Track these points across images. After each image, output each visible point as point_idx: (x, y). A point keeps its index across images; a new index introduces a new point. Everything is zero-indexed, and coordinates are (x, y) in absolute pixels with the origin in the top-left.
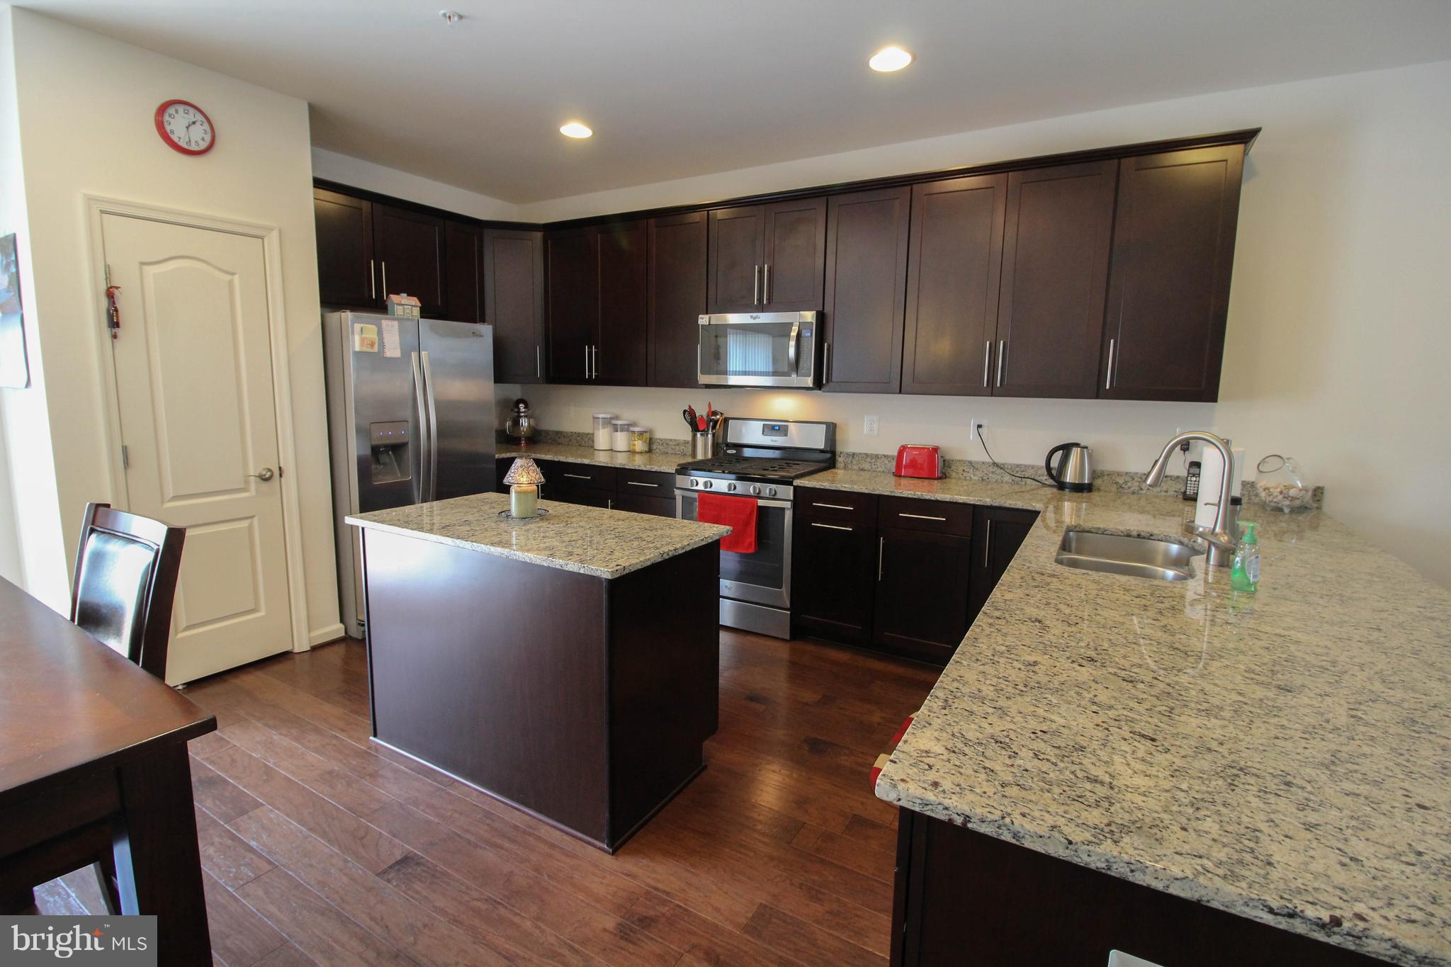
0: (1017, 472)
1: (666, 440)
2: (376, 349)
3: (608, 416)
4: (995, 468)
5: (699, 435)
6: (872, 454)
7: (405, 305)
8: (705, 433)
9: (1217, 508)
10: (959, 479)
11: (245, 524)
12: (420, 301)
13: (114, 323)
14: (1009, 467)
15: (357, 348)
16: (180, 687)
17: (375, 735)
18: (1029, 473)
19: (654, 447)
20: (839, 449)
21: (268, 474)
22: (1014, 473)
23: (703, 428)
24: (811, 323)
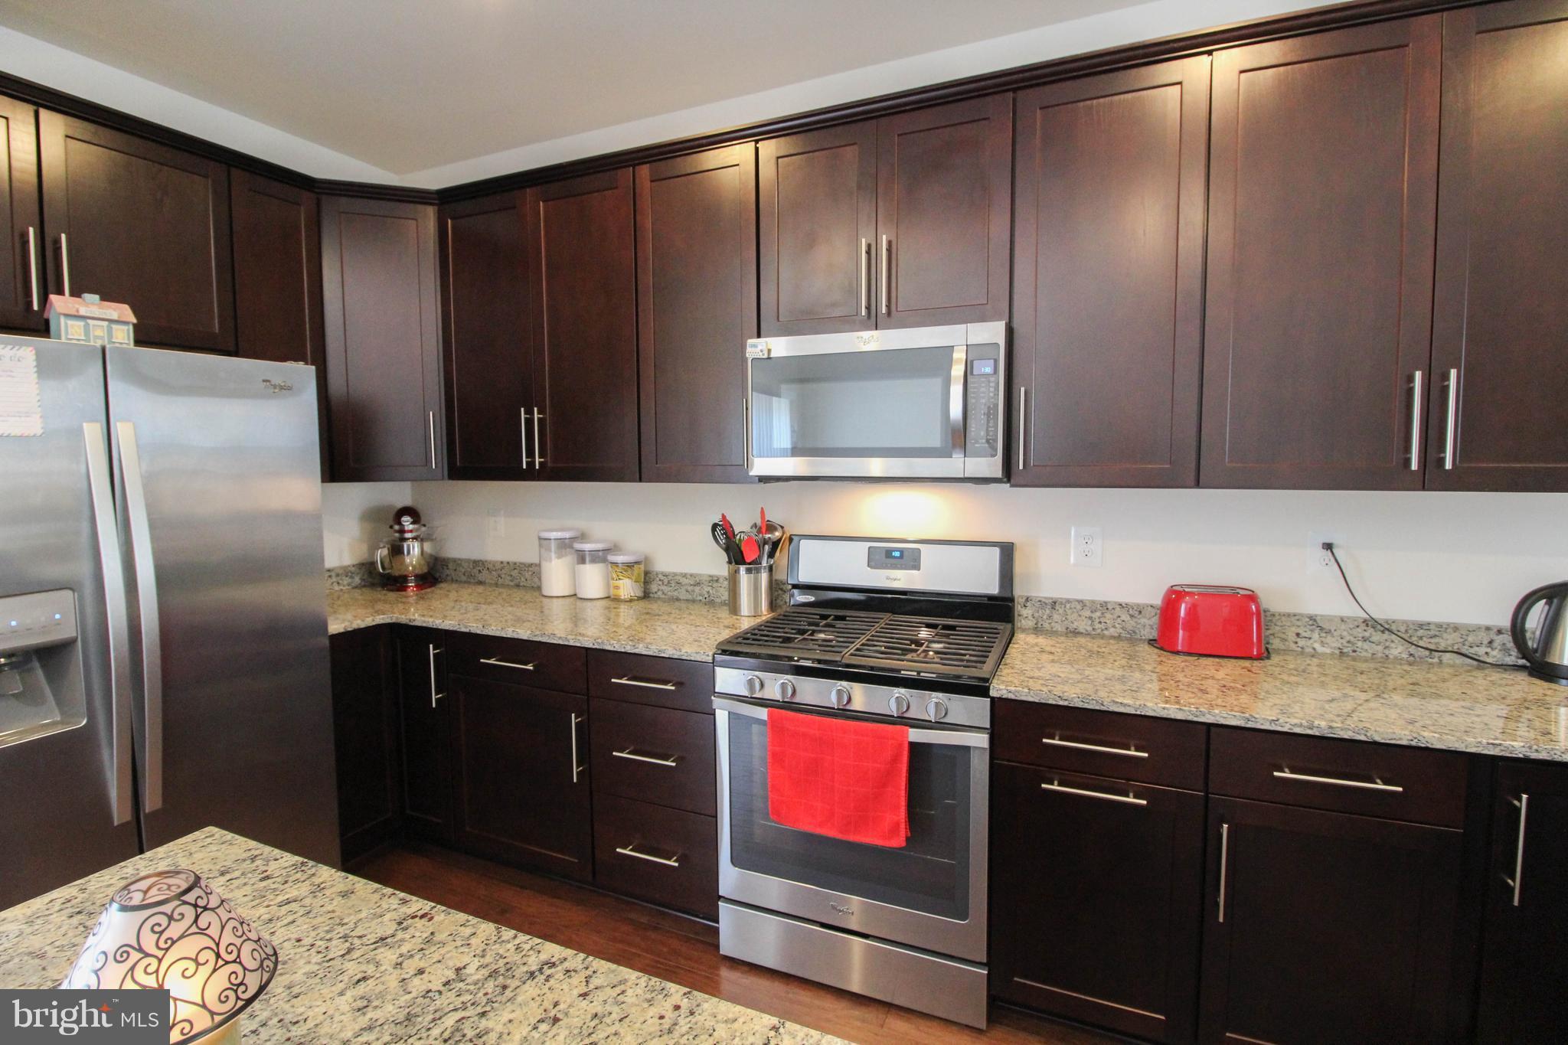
0: (1421, 638)
1: (675, 574)
3: (567, 535)
4: (1371, 630)
5: (741, 570)
6: (1093, 602)
7: (95, 319)
10: (1286, 651)
14: (1403, 629)
18: (1448, 640)
19: (654, 587)
20: (1019, 592)
22: (1414, 639)
23: (750, 556)
24: (997, 344)
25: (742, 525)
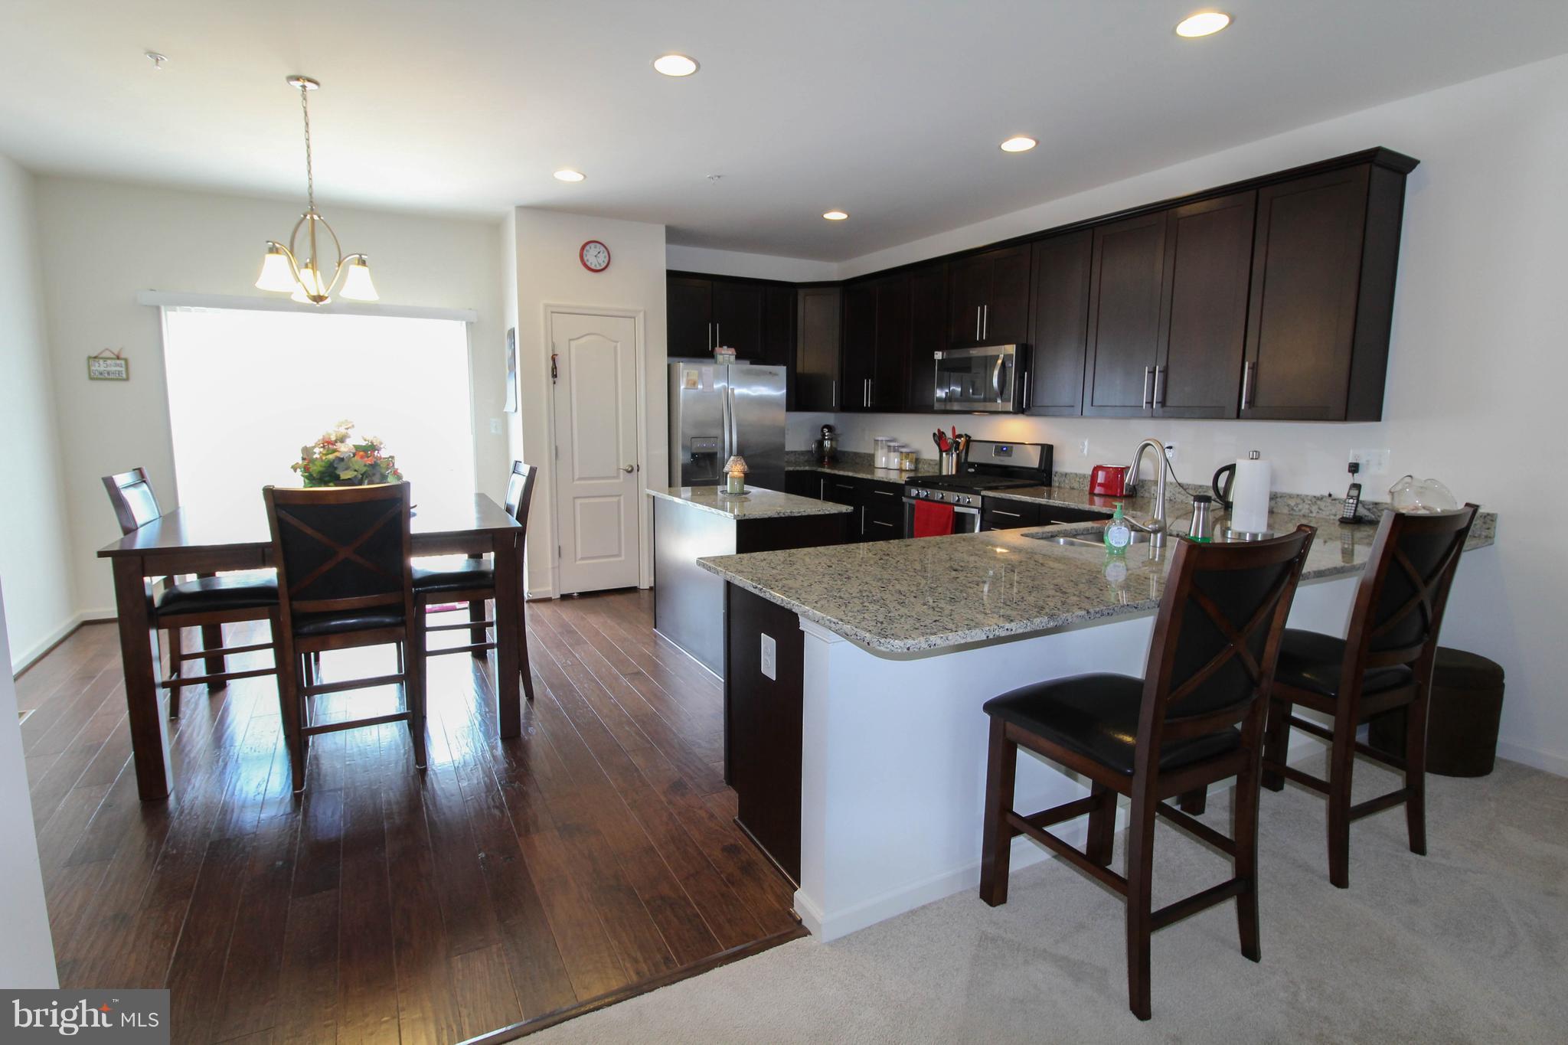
5: (944, 454)
7: (726, 354)
8: (950, 453)
11: (615, 499)
12: (736, 351)
16: (575, 594)
17: (655, 628)
20: (1055, 468)
21: (630, 469)
23: (945, 448)
24: (1013, 355)
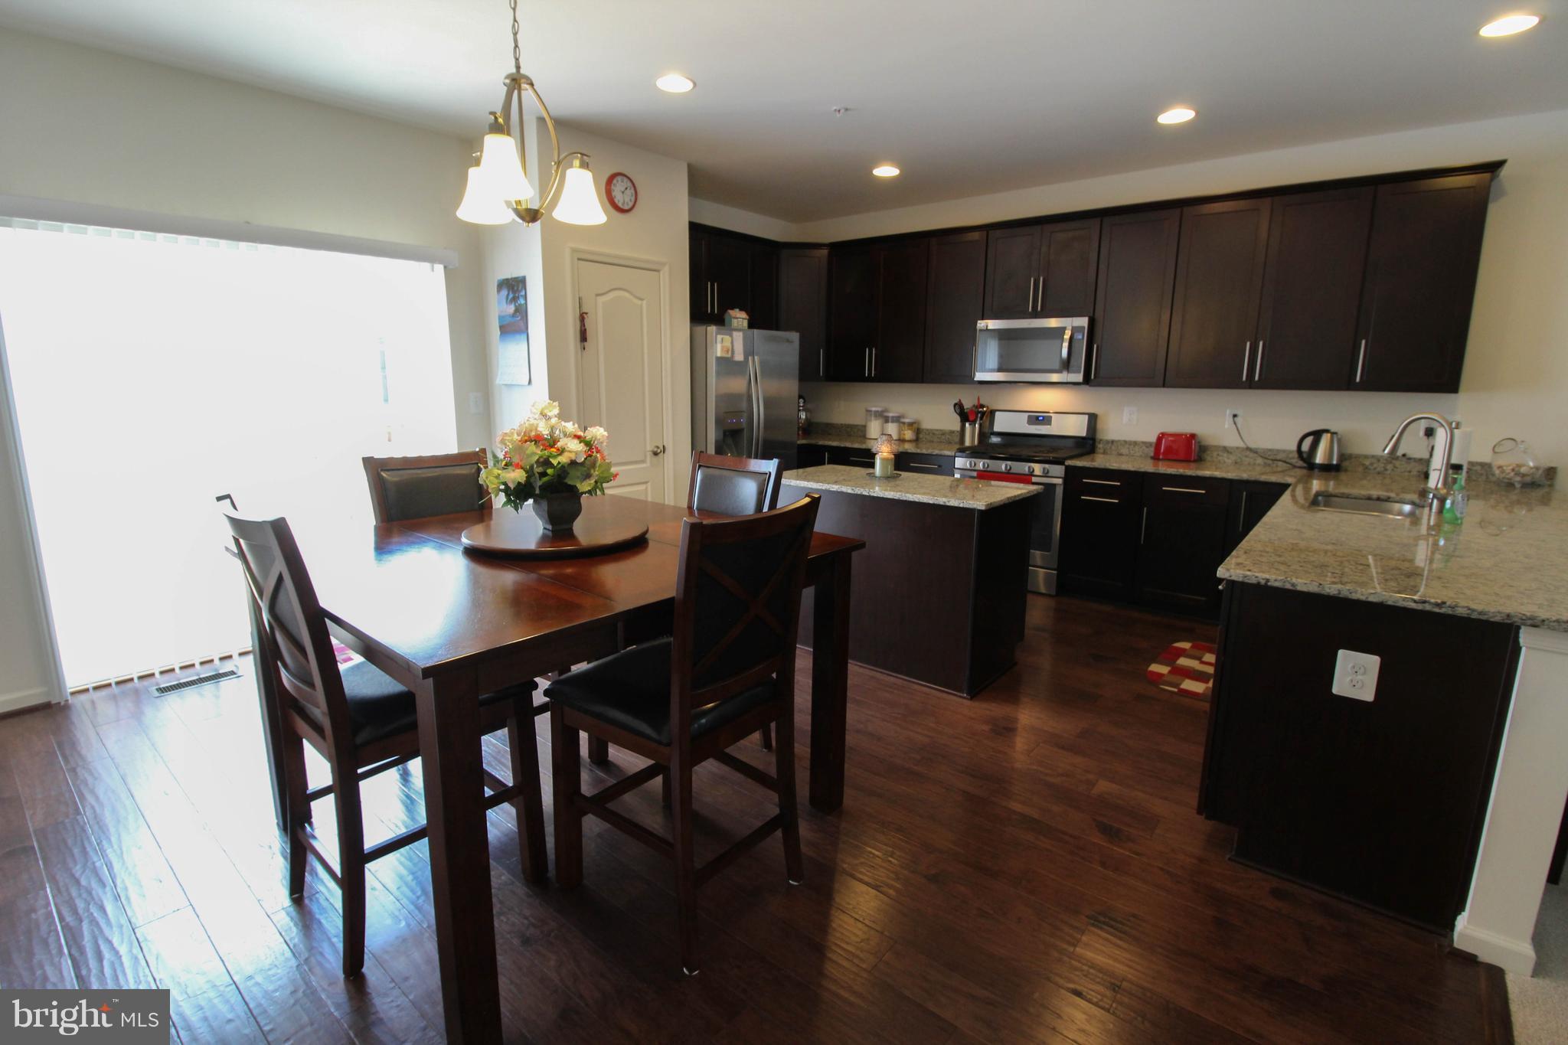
0: (1269, 456)
1: (931, 430)
2: (729, 355)
3: (881, 409)
4: (1250, 452)
5: (967, 425)
6: (1131, 441)
7: (740, 318)
8: (973, 423)
9: (1439, 472)
10: (1215, 459)
11: (643, 487)
12: (747, 314)
13: (583, 337)
14: (1263, 452)
15: (719, 355)
18: (1281, 456)
19: (921, 436)
20: (1100, 436)
21: (657, 450)
22: (1267, 456)
23: (971, 418)
24: (1084, 327)
25: (968, 404)
